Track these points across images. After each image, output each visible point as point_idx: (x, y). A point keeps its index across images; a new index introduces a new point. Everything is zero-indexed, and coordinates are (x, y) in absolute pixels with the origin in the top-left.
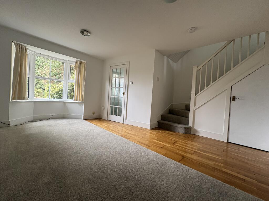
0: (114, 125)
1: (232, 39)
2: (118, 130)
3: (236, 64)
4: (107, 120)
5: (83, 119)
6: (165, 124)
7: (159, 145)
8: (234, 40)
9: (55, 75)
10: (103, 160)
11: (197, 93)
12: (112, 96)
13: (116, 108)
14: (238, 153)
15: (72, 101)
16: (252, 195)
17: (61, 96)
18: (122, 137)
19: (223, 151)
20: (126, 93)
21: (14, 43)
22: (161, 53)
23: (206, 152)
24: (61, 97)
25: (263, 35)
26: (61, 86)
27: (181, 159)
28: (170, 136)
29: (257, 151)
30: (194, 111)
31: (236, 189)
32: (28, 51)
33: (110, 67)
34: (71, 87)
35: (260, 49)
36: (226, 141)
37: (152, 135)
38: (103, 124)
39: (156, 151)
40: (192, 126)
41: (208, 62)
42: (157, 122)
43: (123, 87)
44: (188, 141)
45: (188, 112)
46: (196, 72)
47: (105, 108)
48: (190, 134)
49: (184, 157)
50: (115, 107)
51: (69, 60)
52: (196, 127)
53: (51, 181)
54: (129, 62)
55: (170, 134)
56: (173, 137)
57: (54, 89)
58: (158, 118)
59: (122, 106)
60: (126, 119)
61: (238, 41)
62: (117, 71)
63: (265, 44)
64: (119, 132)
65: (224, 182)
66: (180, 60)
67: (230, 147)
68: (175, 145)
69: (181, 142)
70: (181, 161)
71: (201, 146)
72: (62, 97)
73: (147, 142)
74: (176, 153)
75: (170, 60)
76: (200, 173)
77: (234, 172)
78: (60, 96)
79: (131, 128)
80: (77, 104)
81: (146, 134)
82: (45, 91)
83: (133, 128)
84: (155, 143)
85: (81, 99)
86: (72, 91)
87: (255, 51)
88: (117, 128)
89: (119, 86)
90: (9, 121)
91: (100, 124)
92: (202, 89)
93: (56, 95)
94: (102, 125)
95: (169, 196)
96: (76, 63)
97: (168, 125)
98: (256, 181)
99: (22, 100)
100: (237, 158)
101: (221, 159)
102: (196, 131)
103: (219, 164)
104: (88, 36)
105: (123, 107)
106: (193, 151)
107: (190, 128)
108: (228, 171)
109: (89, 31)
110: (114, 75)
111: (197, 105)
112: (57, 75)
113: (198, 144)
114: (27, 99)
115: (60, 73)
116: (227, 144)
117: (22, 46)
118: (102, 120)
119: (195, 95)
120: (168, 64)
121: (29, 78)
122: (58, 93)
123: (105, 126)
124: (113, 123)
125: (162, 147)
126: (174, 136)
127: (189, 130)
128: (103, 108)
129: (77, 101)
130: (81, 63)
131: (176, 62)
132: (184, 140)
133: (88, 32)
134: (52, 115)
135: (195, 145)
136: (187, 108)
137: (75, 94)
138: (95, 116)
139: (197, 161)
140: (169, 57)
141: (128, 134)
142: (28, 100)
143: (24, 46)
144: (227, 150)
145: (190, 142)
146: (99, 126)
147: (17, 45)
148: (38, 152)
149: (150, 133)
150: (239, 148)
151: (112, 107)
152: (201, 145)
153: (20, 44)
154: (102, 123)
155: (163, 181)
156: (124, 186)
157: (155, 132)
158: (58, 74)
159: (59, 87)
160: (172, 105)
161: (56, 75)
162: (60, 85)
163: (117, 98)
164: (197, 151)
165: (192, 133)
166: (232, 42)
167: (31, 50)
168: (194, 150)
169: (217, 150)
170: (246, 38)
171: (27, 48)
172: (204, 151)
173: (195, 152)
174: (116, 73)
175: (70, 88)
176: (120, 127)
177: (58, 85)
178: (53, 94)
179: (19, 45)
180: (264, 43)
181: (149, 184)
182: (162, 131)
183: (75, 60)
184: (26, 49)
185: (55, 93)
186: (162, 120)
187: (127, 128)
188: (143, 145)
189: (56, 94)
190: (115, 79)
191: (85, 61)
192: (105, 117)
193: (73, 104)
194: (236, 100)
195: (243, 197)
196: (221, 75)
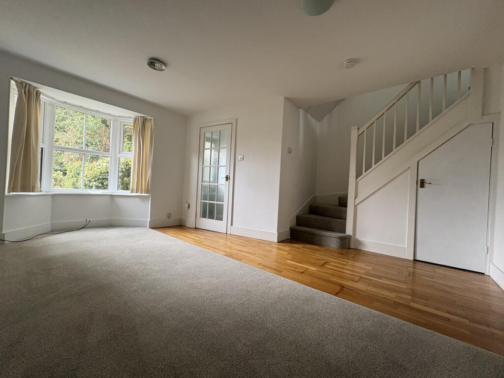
0: (210, 236)
1: (417, 81)
2: (219, 245)
3: (424, 123)
4: (196, 228)
5: (150, 228)
6: (304, 232)
7: (297, 268)
8: (419, 82)
9: (88, 146)
10: (200, 297)
11: (359, 174)
12: (204, 184)
13: (212, 205)
14: (433, 278)
15: (127, 193)
16: (463, 343)
17: (105, 184)
18: (227, 258)
19: (409, 275)
20: (231, 178)
21: (16, 81)
22: (294, 104)
23: (380, 278)
24: (105, 187)
25: (466, 73)
26: (105, 164)
27: (339, 291)
28: (315, 253)
29: (464, 272)
30: (355, 207)
31: (436, 333)
32: (43, 98)
33: (200, 128)
34: (123, 167)
35: (463, 97)
36: (412, 258)
37: (281, 252)
38: (188, 235)
39: (293, 279)
40: (351, 235)
41: (377, 119)
42: (289, 229)
43: (225, 165)
44: (347, 261)
45: (344, 209)
46: (357, 137)
47: (190, 206)
48: (349, 248)
49: (343, 287)
50: (209, 203)
51: (121, 115)
52: (359, 237)
53: (109, 338)
54: (237, 120)
55: (313, 250)
56: (320, 254)
57: (90, 172)
58: (290, 221)
59: (223, 202)
60: (232, 225)
61: (426, 83)
62: (214, 137)
63: (471, 89)
64: (220, 248)
65: (416, 325)
66: (326, 117)
67: (420, 269)
68: (325, 267)
69: (334, 263)
70: (339, 294)
71: (371, 268)
72: (107, 185)
73: (274, 265)
74: (330, 282)
75: (309, 116)
76: (373, 311)
77: (429, 307)
78: (102, 183)
79: (242, 241)
80: (137, 199)
81: (271, 251)
82: (67, 176)
83: (247, 240)
84: (290, 265)
85: (145, 190)
86: (127, 173)
87: (456, 101)
88: (217, 242)
89: (218, 165)
90: (3, 233)
91: (183, 236)
92: (368, 167)
93: (94, 183)
94: (186, 237)
95: (327, 350)
96: (136, 120)
97: (310, 233)
98: (467, 321)
99: (30, 192)
100: (433, 286)
101: (407, 288)
102: (359, 243)
103: (404, 296)
104: (162, 70)
105: (225, 204)
106: (359, 277)
107: (349, 237)
108: (419, 306)
109: (164, 62)
110: (208, 145)
111: (359, 195)
112: (92, 144)
113: (365, 264)
114: (39, 190)
115: (97, 141)
116: (414, 263)
117: (31, 87)
118: (186, 228)
119: (357, 179)
120: (307, 123)
121: (42, 149)
122: (98, 179)
123: (193, 239)
124: (208, 234)
125: (302, 273)
126: (322, 253)
127: (348, 240)
128: (187, 206)
129: (136, 192)
130: (145, 120)
131: (320, 119)
132: (340, 259)
133: (161, 62)
134: (88, 220)
135: (360, 267)
136: (343, 202)
137: (133, 179)
138: (171, 222)
139: (367, 293)
140: (307, 110)
141: (238, 252)
142: (41, 191)
143: (35, 88)
144: (414, 273)
145: (351, 262)
146: (182, 239)
147: (20, 85)
148: (71, 288)
149: (278, 249)
150: (434, 270)
151: (205, 204)
152: (370, 266)
153: (26, 84)
154: (187, 233)
155: (313, 328)
156: (246, 339)
157: (287, 248)
158: (94, 143)
159: (99, 167)
160: (315, 198)
161: (89, 144)
162: (102, 164)
163: (215, 186)
164: (365, 276)
165: (352, 247)
166: (418, 84)
167: (48, 94)
168: (360, 275)
169: (399, 273)
170: (439, 80)
171: (41, 90)
172: (375, 276)
173: (361, 277)
174: (212, 141)
175: (122, 169)
176: (221, 240)
177: (98, 164)
178: (89, 180)
179: (24, 84)
180: (469, 88)
181: (290, 333)
182: (300, 245)
183: (133, 114)
184: (38, 94)
185: (93, 178)
186: (298, 224)
187: (234, 242)
188: (268, 269)
189: (95, 181)
190: (210, 150)
191: (152, 117)
192: (190, 223)
193: (129, 199)
194: (426, 185)
195: (449, 345)
196: (400, 142)
